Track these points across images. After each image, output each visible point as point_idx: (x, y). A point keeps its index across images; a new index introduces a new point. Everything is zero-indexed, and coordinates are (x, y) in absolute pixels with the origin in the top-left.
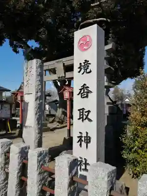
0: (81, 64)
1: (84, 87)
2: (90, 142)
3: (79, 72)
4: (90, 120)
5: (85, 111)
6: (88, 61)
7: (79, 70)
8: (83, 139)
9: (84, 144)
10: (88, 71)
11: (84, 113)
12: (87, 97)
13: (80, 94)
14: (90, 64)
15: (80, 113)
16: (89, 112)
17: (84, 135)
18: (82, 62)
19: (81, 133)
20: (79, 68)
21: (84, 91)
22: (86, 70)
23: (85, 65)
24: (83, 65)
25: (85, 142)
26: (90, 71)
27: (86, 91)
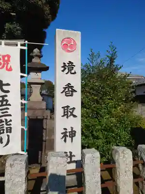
0: (64, 63)
1: (69, 86)
2: (75, 135)
3: (63, 71)
4: (75, 116)
5: (69, 108)
6: (73, 63)
7: (63, 69)
8: (68, 134)
9: (68, 139)
10: (73, 72)
11: (69, 110)
12: (72, 95)
13: (64, 93)
14: (75, 66)
15: (65, 110)
16: (74, 108)
17: (69, 130)
18: (66, 62)
19: (65, 129)
20: (62, 67)
21: (68, 89)
22: (71, 70)
23: (69, 66)
24: (67, 65)
25: (70, 137)
26: (75, 73)
27: (70, 90)
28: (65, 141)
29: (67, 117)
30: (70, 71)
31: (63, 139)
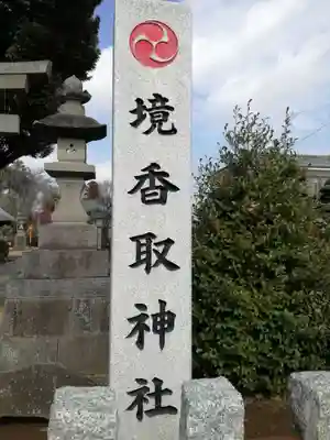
0: (139, 101)
1: (153, 171)
3: (135, 124)
4: (172, 266)
5: (157, 241)
6: (166, 100)
7: (134, 117)
8: (149, 322)
9: (151, 338)
10: (166, 126)
11: (153, 247)
12: (163, 201)
13: (139, 193)
14: (172, 109)
15: (139, 246)
16: (169, 242)
17: (153, 309)
18: (146, 97)
19: (141, 306)
20: (133, 112)
21: (152, 182)
22: (160, 122)
23: (154, 107)
24: (149, 105)
25: (155, 330)
26: (173, 131)
27: (158, 183)
28: (140, 343)
29: (148, 270)
30: (157, 123)
31: (135, 338)
